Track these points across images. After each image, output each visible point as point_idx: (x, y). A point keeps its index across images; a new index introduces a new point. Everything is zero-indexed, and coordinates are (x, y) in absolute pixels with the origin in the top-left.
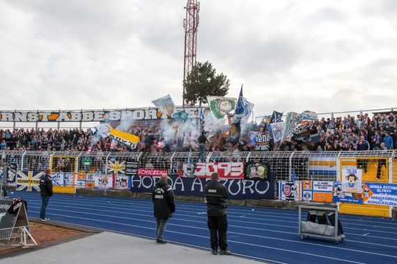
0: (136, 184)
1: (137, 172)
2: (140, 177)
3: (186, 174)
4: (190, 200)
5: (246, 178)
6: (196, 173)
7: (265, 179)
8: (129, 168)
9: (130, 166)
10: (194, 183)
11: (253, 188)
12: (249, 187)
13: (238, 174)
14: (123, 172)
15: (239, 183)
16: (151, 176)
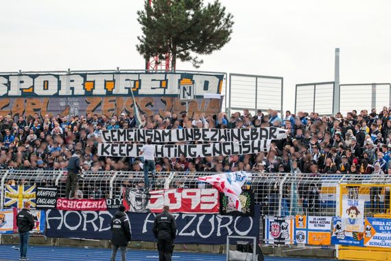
0: (54, 223)
1: (55, 204)
2: (61, 212)
3: (135, 206)
4: (140, 248)
5: (222, 213)
6: (150, 206)
7: (247, 215)
8: (42, 197)
9: (44, 194)
10: (147, 221)
11: (231, 227)
12: (226, 225)
13: (211, 207)
14: (33, 205)
15: (212, 220)
16: (80, 211)
